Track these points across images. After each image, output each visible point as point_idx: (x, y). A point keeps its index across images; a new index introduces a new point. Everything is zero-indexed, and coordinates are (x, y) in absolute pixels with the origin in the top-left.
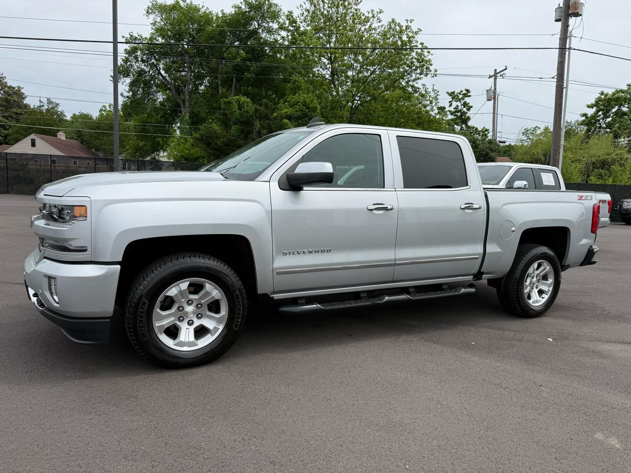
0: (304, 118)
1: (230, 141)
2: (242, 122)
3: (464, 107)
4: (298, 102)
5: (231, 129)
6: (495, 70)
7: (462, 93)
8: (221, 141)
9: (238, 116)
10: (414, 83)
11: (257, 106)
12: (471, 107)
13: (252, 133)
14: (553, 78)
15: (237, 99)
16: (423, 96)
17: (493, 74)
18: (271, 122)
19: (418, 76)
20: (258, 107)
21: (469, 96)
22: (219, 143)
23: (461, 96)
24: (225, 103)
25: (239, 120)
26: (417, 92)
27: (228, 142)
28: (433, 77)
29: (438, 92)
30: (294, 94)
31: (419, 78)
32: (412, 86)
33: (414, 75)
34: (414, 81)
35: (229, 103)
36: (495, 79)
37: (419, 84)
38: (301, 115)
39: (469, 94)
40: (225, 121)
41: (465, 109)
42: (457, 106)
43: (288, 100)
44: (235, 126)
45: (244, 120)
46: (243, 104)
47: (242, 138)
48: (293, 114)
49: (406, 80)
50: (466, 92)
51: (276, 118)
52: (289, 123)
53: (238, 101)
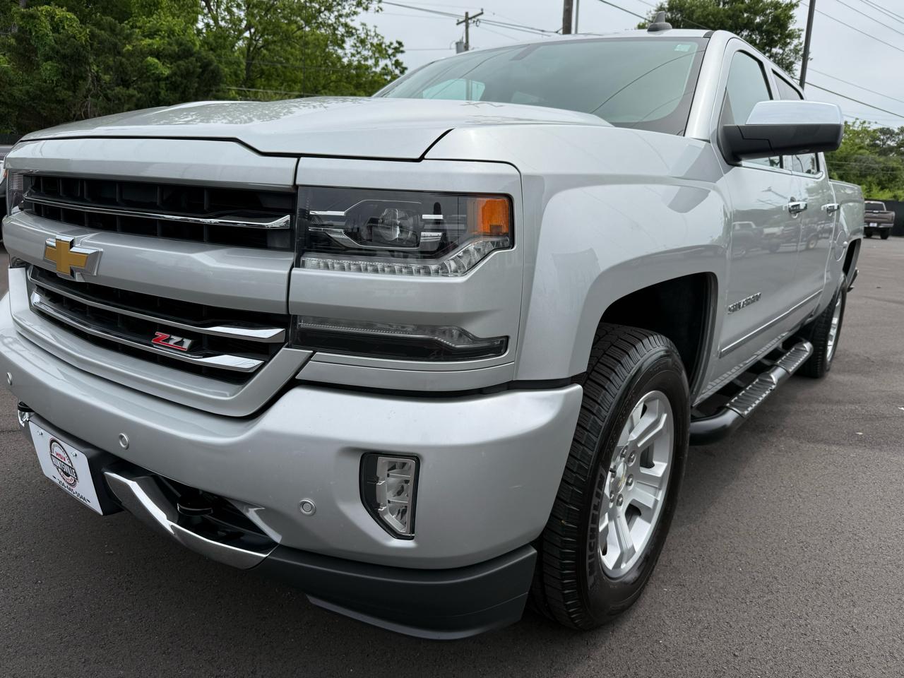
0: (187, 57)
1: (41, 90)
2: (64, 57)
3: (396, 67)
4: (158, 30)
5: (38, 69)
6: (467, 14)
7: (392, 47)
8: (21, 91)
9: (53, 43)
10: (348, 20)
11: (93, 28)
12: (406, 69)
13: (85, 79)
14: (557, 32)
15: (47, 11)
16: (363, 42)
17: (464, 19)
18: (124, 60)
19: (353, 8)
20: (97, 31)
21: (402, 52)
22: (17, 94)
23: (390, 51)
24: (23, 16)
25: (58, 52)
26: (353, 35)
27: (38, 92)
28: (378, 11)
29: (383, 37)
30: (150, 14)
31: (355, 13)
32: (346, 25)
33: (347, 7)
34: (348, 15)
35: (32, 16)
36: (467, 27)
37: (355, 22)
38: (180, 53)
39: (401, 49)
40: (22, 51)
41: (397, 72)
42: (386, 65)
43: (138, 24)
44: (50, 62)
45: (68, 51)
46: (61, 22)
47: (65, 87)
48: (163, 49)
49: (336, 13)
50: (397, 45)
51: (131, 54)
52: (160, 65)
53: (51, 16)
